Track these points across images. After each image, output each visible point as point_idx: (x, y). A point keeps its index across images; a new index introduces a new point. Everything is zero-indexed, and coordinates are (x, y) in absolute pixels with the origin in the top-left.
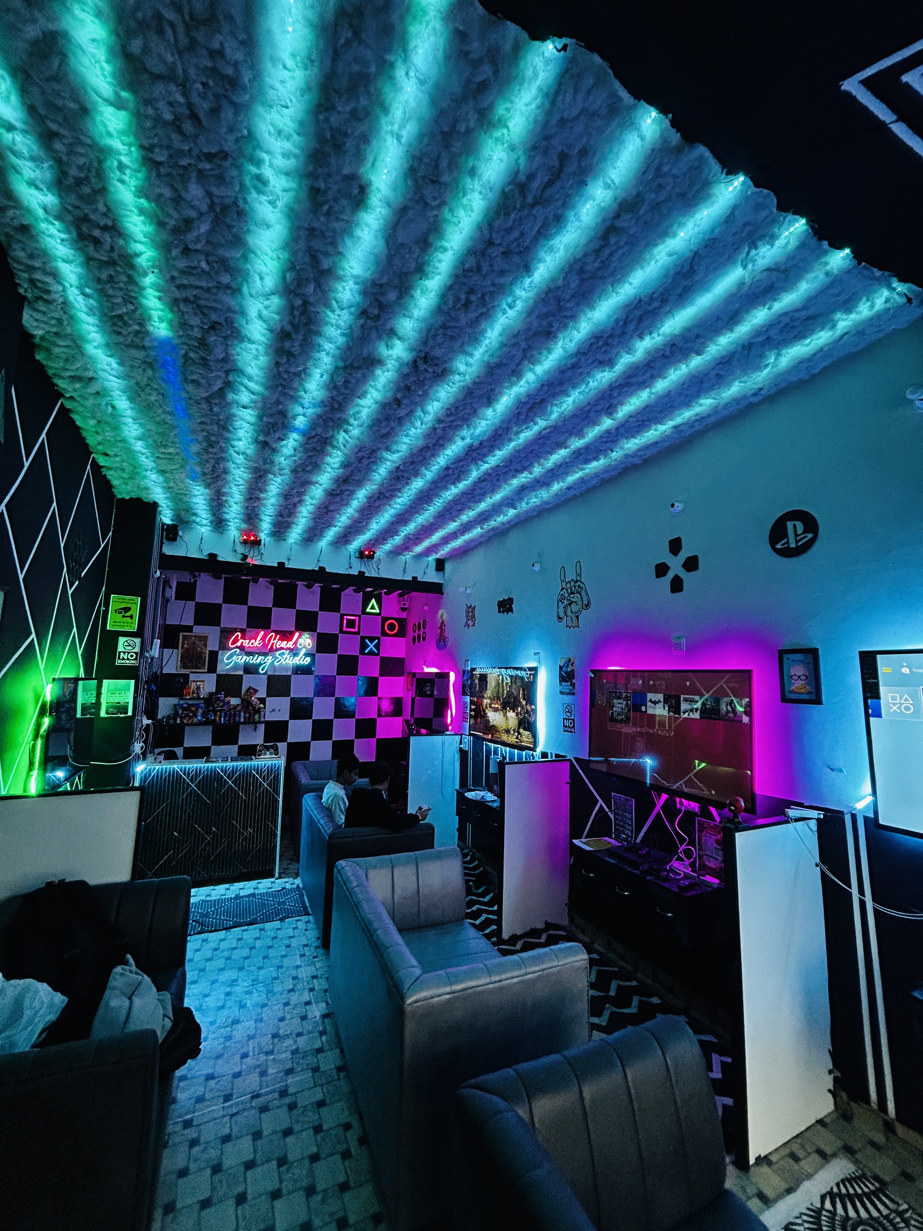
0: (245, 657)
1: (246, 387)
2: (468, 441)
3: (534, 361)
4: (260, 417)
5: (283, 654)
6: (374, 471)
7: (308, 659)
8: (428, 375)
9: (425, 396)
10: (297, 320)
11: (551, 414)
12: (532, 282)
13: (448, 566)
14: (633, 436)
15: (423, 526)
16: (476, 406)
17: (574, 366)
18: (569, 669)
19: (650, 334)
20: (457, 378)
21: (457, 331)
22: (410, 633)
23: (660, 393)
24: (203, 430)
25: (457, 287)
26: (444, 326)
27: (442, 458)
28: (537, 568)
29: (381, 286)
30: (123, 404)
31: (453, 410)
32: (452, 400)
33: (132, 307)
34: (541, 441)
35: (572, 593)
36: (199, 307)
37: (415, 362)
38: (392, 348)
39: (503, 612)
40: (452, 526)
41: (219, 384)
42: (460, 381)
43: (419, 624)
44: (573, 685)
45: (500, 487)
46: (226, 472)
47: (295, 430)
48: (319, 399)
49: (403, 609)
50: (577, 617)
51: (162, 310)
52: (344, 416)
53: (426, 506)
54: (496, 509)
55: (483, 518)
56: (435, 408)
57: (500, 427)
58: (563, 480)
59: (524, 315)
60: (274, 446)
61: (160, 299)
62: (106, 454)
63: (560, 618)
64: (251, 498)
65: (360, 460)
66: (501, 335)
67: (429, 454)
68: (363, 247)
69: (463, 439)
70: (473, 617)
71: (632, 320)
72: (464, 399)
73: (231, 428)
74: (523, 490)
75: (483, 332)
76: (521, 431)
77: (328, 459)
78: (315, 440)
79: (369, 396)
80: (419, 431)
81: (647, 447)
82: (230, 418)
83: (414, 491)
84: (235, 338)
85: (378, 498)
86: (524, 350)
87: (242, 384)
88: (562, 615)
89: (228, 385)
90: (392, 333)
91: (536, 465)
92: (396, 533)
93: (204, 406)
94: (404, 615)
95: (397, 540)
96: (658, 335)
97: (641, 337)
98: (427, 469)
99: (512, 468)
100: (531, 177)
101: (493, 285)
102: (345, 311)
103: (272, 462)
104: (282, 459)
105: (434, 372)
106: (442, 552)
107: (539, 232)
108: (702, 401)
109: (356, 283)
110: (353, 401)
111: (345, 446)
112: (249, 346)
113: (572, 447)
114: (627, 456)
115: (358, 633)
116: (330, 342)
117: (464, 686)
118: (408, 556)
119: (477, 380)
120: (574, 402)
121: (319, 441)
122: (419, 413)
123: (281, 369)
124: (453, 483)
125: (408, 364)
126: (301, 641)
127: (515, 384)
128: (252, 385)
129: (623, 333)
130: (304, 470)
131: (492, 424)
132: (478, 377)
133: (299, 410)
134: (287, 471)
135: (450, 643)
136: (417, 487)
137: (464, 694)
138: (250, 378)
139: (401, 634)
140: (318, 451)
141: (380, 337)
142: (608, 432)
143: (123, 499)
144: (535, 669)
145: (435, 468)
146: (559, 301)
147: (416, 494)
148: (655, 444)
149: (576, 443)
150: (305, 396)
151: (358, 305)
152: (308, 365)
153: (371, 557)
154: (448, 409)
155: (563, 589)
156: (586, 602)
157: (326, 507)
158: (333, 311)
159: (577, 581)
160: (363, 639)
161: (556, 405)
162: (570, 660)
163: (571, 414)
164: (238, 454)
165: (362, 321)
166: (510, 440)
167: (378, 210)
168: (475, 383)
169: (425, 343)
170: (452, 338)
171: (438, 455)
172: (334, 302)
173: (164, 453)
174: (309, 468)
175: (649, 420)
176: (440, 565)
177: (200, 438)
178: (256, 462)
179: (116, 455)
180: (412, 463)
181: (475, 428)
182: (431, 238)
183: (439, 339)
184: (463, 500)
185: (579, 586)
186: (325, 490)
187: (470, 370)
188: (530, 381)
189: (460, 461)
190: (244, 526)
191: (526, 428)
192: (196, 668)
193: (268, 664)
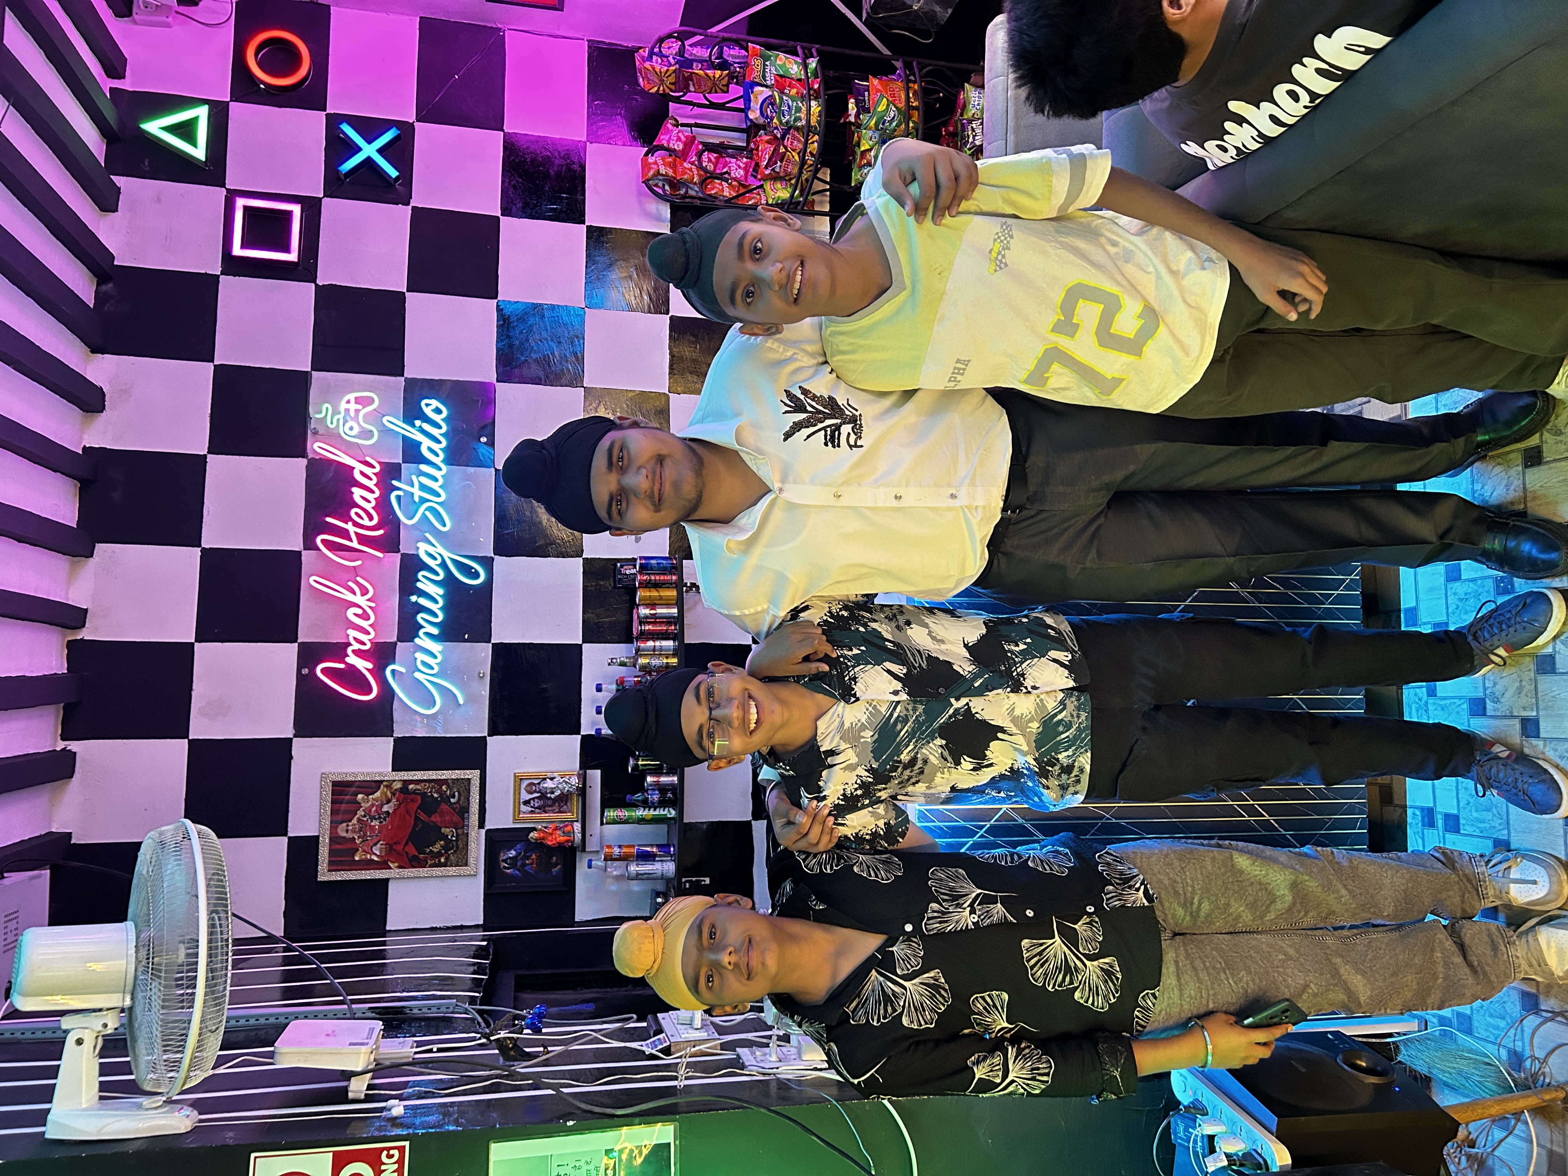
0: (422, 641)
7: (429, 405)
126: (350, 431)
160: (337, 186)
192: (465, 810)
193: (446, 555)
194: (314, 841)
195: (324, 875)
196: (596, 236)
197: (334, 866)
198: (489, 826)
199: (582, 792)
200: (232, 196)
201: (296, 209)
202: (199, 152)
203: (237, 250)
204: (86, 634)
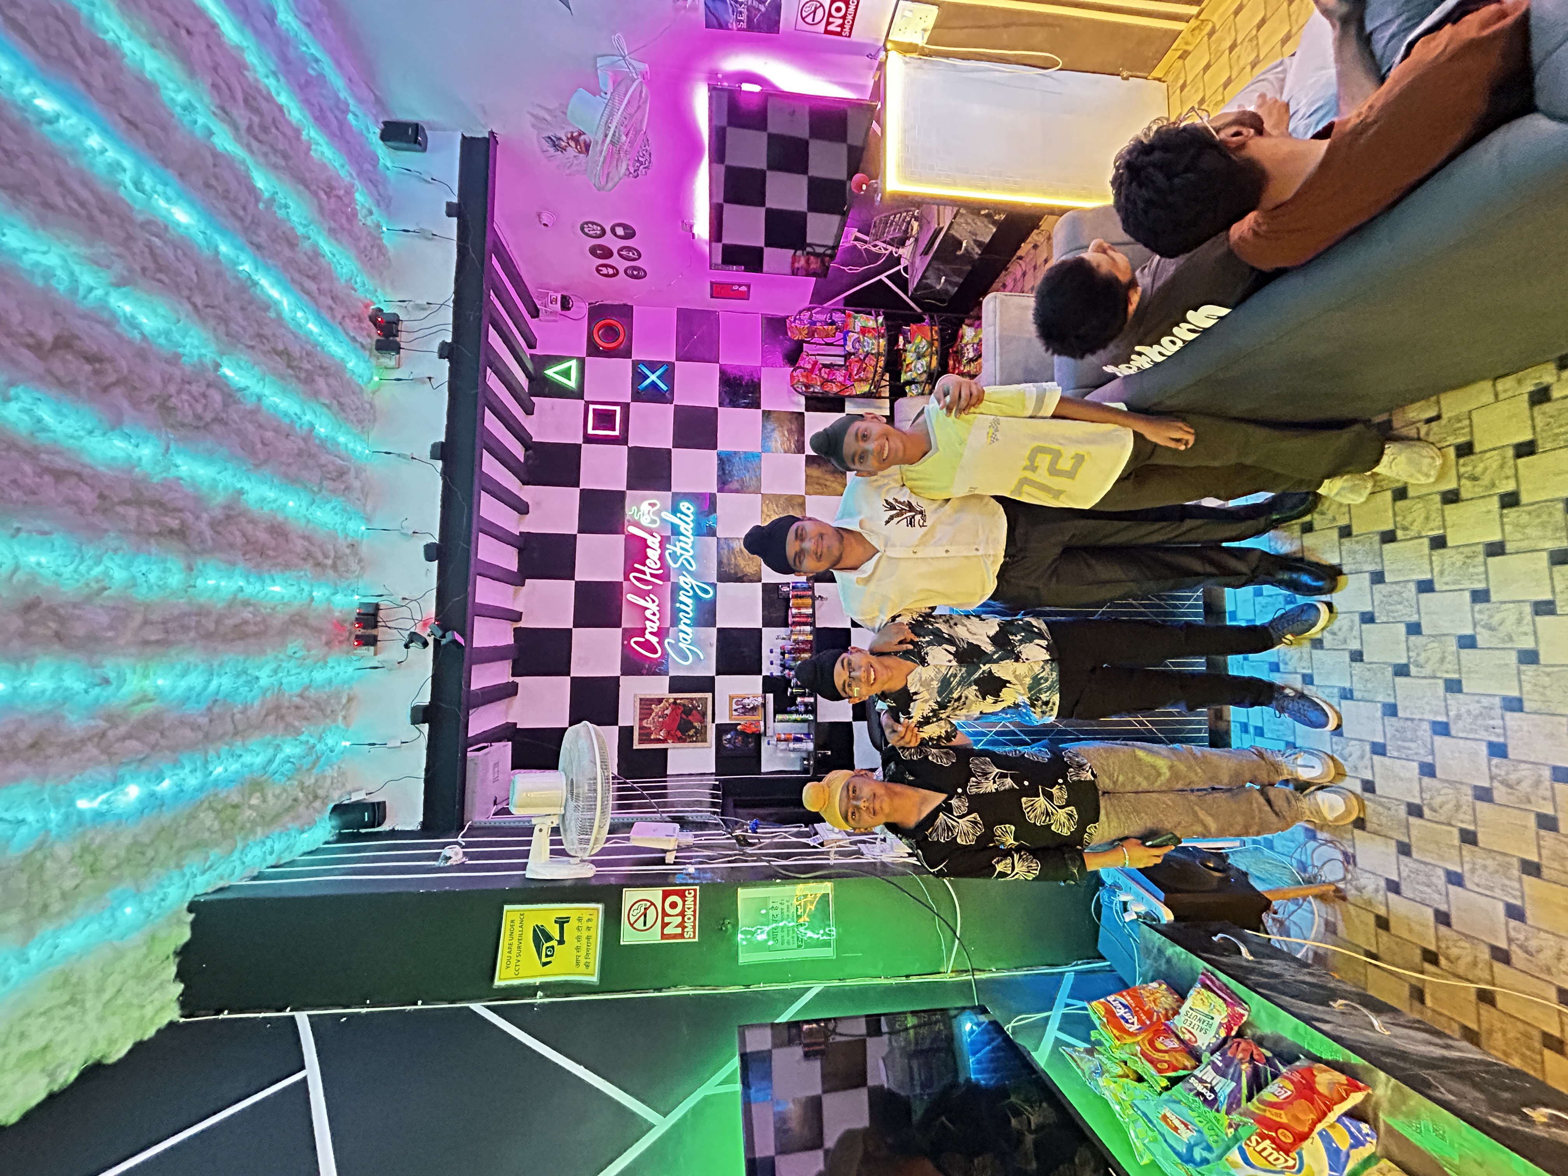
0: (682, 627)
43: (591, 250)
49: (565, 304)
115: (625, 407)
126: (645, 521)
160: (637, 396)
192: (704, 714)
193: (694, 583)
194: (631, 728)
195: (636, 746)
196: (767, 414)
197: (641, 741)
198: (717, 721)
199: (764, 705)
200: (588, 403)
201: (618, 409)
202: (572, 384)
203: (590, 431)
204: (521, 625)
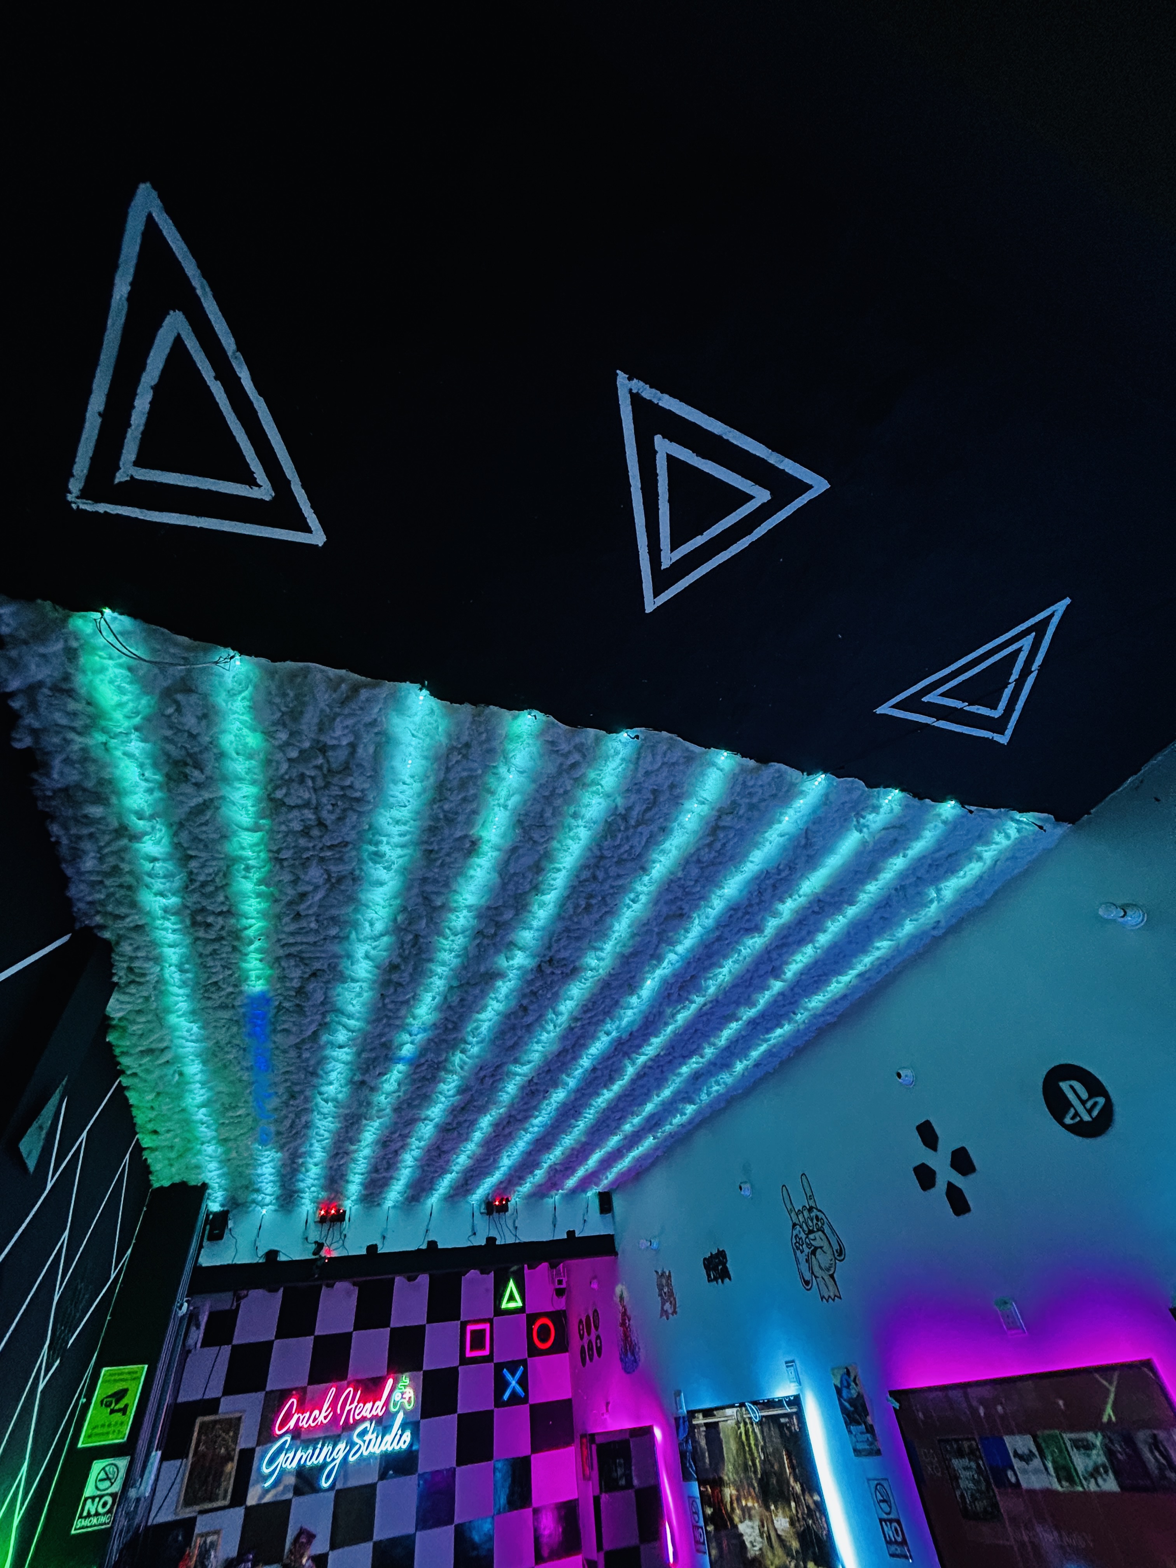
0: (299, 1453)
1: (345, 1026)
2: (614, 1034)
3: (672, 943)
4: (358, 1054)
5: (364, 1432)
6: (500, 1090)
7: (407, 1436)
8: (555, 978)
9: (556, 998)
10: (407, 952)
11: (708, 988)
12: (651, 878)
13: (617, 1202)
14: (815, 993)
15: (573, 1149)
16: (616, 997)
17: (719, 939)
18: (854, 1393)
19: (791, 897)
20: (589, 974)
21: (582, 931)
22: (575, 1343)
23: (826, 946)
24: (286, 1081)
25: (575, 896)
26: (567, 930)
27: (585, 1059)
28: (747, 1192)
29: (496, 908)
30: (194, 1069)
31: (590, 1005)
32: (587, 996)
33: (230, 972)
34: (704, 1019)
35: (811, 1232)
36: (302, 959)
37: (540, 966)
38: (513, 959)
39: (716, 1279)
40: (614, 1141)
41: (313, 1028)
42: (592, 977)
43: (588, 1318)
44: (870, 1429)
45: (666, 1080)
46: (308, 1125)
47: (400, 1060)
48: (431, 1022)
49: (560, 1292)
50: (832, 1276)
51: (263, 969)
52: (460, 1036)
53: (573, 1121)
54: (669, 1108)
55: (653, 1123)
56: (569, 1007)
57: (650, 1013)
58: (746, 1056)
59: (651, 905)
60: (373, 1084)
61: (261, 960)
62: (155, 1132)
63: (807, 1283)
64: (337, 1154)
65: (482, 1080)
66: (629, 927)
67: (569, 1057)
68: (476, 882)
69: (608, 1034)
70: (671, 1294)
71: (766, 889)
72: (601, 993)
73: (321, 1072)
74: (698, 1078)
75: (611, 927)
76: (678, 1012)
77: (442, 1086)
78: (425, 1067)
79: (490, 1008)
80: (552, 1034)
81: (835, 1002)
82: (322, 1061)
83: (554, 1105)
84: (338, 980)
85: (509, 1122)
86: (658, 934)
87: (339, 1023)
88: (808, 1276)
89: (324, 1026)
90: (511, 945)
91: (706, 1045)
92: (536, 1165)
93: (293, 1053)
94: (560, 1304)
95: (539, 1175)
96: (800, 896)
97: (782, 901)
98: (568, 1075)
99: (676, 1055)
100: (629, 809)
101: (612, 887)
102: (460, 936)
103: (369, 1104)
104: (383, 1097)
105: (562, 973)
106: (605, 1182)
107: (647, 842)
108: (878, 944)
109: (469, 911)
110: (471, 1017)
111: (462, 1068)
112: (353, 985)
113: (744, 1018)
114: (815, 1016)
115: (489, 1359)
116: (443, 966)
117: (683, 1455)
118: (556, 1197)
119: (612, 972)
120: (730, 971)
121: (430, 1066)
122: (551, 1015)
123: (387, 1001)
124: (606, 1086)
125: (532, 970)
126: (396, 1395)
127: (657, 966)
128: (352, 1023)
129: (761, 901)
130: (409, 1105)
131: (640, 1011)
132: (613, 969)
133: (406, 1037)
134: (388, 1111)
135: (642, 1355)
136: (558, 1099)
137: (687, 1477)
138: (350, 1016)
139: (560, 1346)
140: (428, 1080)
141: (498, 952)
142: (782, 994)
143: (162, 1188)
144: (796, 1401)
145: (578, 1072)
146: (684, 889)
147: (557, 1109)
148: (844, 997)
149: (748, 1013)
150: (413, 1022)
151: (473, 927)
152: (418, 992)
153: (503, 1209)
154: (586, 1005)
155: (794, 1225)
156: (836, 1247)
157: (438, 1147)
158: (446, 939)
159: (810, 1209)
160: (499, 1368)
161: (710, 978)
162: (848, 1373)
163: (730, 985)
164: (326, 1101)
165: (478, 941)
166: (666, 1024)
167: (489, 854)
168: (610, 975)
169: (549, 948)
170: (578, 939)
171: (581, 1057)
172: (447, 931)
173: (232, 1117)
174: (416, 1103)
175: (825, 974)
176: (605, 1202)
177: (281, 1090)
178: (349, 1107)
179: (168, 1131)
180: (549, 1071)
181: (621, 1019)
182: (544, 863)
183: (563, 943)
184: (621, 1105)
185: (817, 1217)
186: (437, 1126)
187: (602, 964)
188: (673, 962)
189: (609, 1058)
190: (323, 1195)
191: (683, 1008)
192: (210, 1499)
193: (337, 1462)
194: (216, 1412)
195: (199, 1421)
197: (202, 1425)
198: (199, 1517)
200: (490, 1321)
201: (486, 1352)
202: (505, 1305)
203: (469, 1327)
